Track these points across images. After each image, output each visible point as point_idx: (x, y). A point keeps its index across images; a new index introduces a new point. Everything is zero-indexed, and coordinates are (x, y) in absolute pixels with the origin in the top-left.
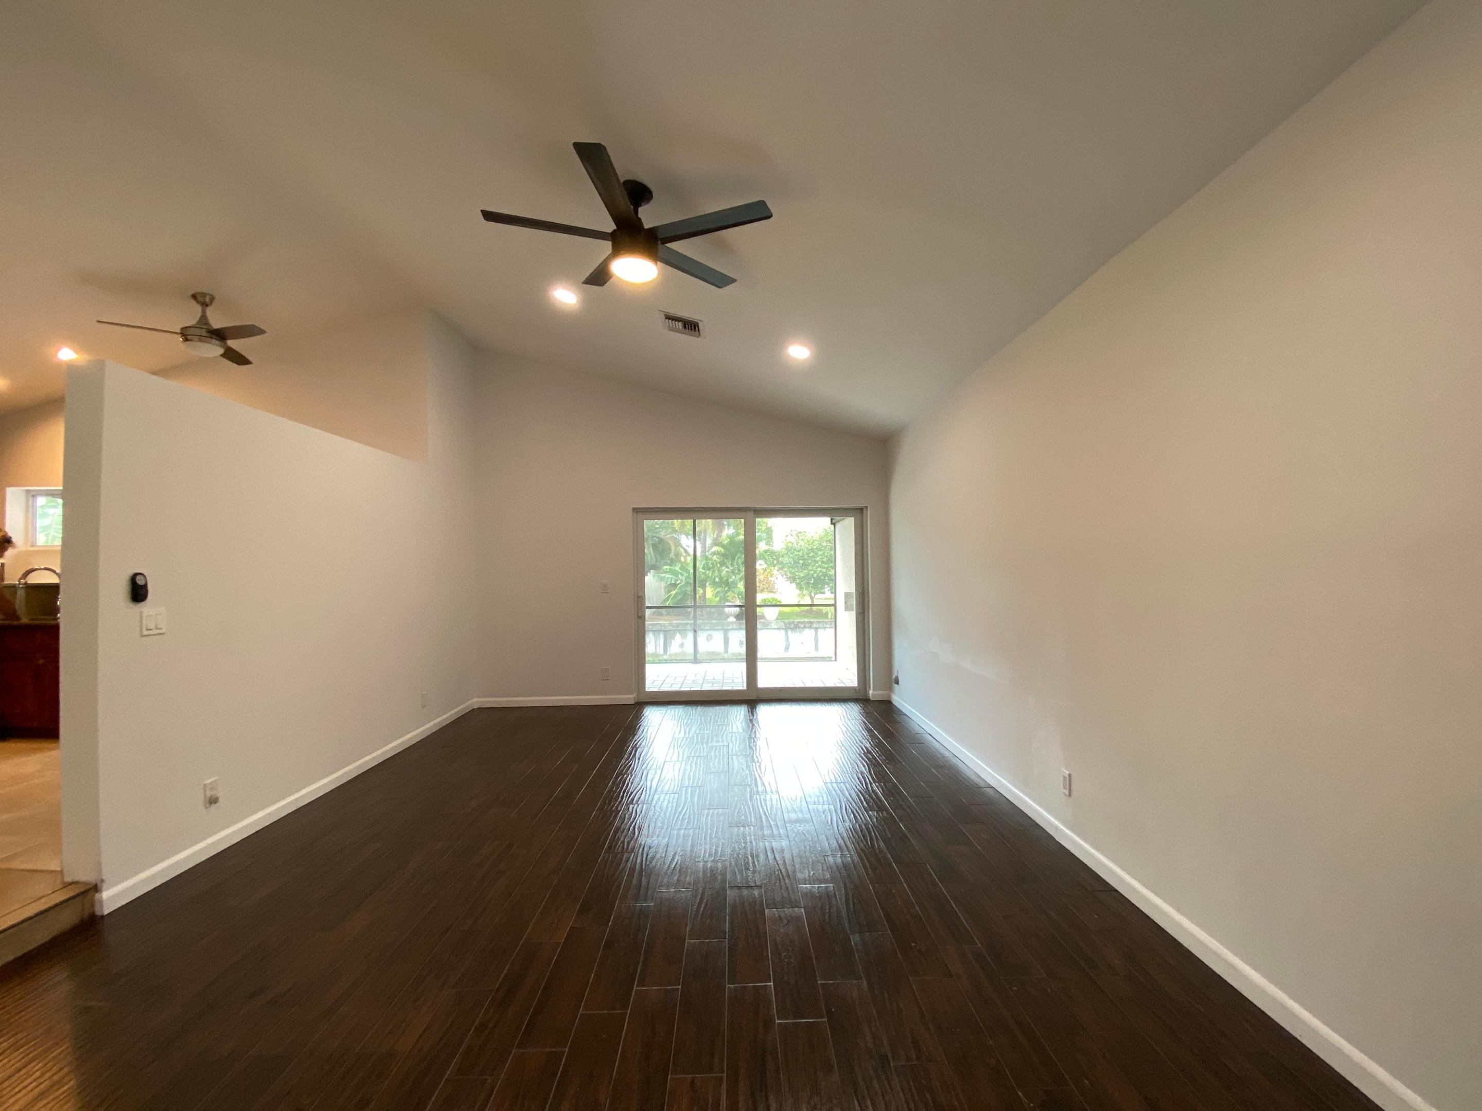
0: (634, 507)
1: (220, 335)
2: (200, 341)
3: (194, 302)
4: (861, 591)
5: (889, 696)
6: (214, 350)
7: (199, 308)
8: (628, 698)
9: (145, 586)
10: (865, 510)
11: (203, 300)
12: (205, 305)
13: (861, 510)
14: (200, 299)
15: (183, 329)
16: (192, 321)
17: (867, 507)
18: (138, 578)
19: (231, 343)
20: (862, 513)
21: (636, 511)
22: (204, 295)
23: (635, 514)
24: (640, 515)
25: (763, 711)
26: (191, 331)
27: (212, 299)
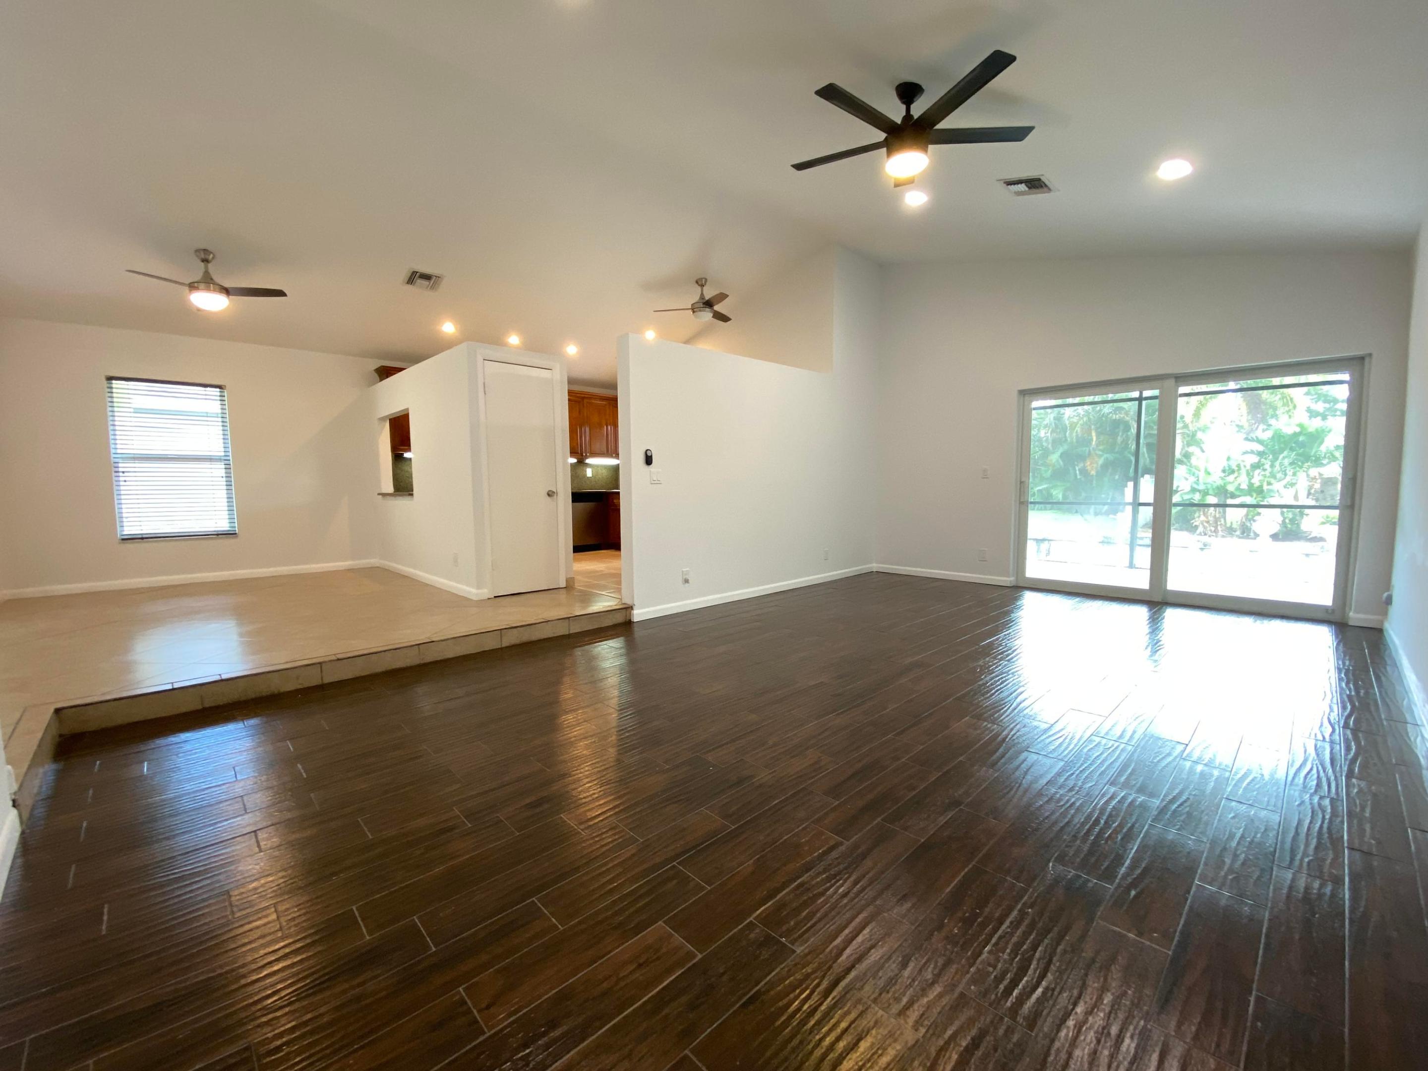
0: (1020, 389)
1: (709, 304)
2: (700, 311)
3: (697, 285)
4: (1350, 476)
5: (1382, 622)
6: (707, 316)
7: (699, 288)
8: (1007, 580)
9: (651, 456)
10: (1367, 360)
11: (701, 283)
12: (702, 286)
13: (1362, 359)
14: (700, 283)
15: (692, 305)
16: (696, 298)
17: (1370, 355)
18: (648, 452)
19: (716, 308)
20: (1363, 365)
21: (1023, 393)
22: (701, 279)
23: (1022, 398)
24: (1027, 398)
25: (1171, 614)
26: (696, 306)
27: (706, 280)
